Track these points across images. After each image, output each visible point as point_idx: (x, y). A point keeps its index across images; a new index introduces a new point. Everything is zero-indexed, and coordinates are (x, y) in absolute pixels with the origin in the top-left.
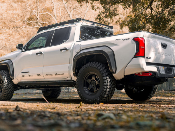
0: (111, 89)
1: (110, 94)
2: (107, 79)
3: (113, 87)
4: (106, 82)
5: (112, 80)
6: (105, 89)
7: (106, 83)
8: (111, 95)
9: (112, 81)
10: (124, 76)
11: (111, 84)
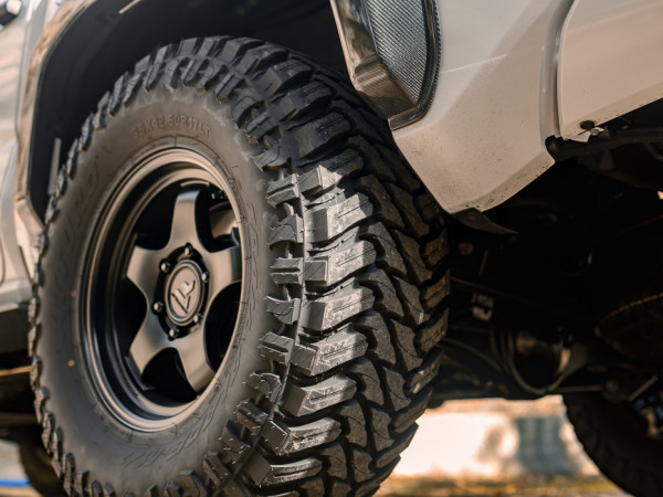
0: (381, 334)
1: (367, 407)
2: (314, 193)
3: (408, 320)
4: (305, 236)
5: (390, 213)
6: (289, 330)
7: (296, 249)
8: (381, 421)
9: (390, 227)
10: (555, 144)
11: (380, 264)
